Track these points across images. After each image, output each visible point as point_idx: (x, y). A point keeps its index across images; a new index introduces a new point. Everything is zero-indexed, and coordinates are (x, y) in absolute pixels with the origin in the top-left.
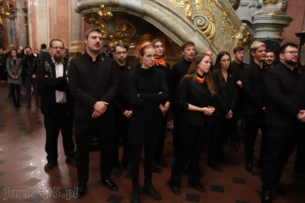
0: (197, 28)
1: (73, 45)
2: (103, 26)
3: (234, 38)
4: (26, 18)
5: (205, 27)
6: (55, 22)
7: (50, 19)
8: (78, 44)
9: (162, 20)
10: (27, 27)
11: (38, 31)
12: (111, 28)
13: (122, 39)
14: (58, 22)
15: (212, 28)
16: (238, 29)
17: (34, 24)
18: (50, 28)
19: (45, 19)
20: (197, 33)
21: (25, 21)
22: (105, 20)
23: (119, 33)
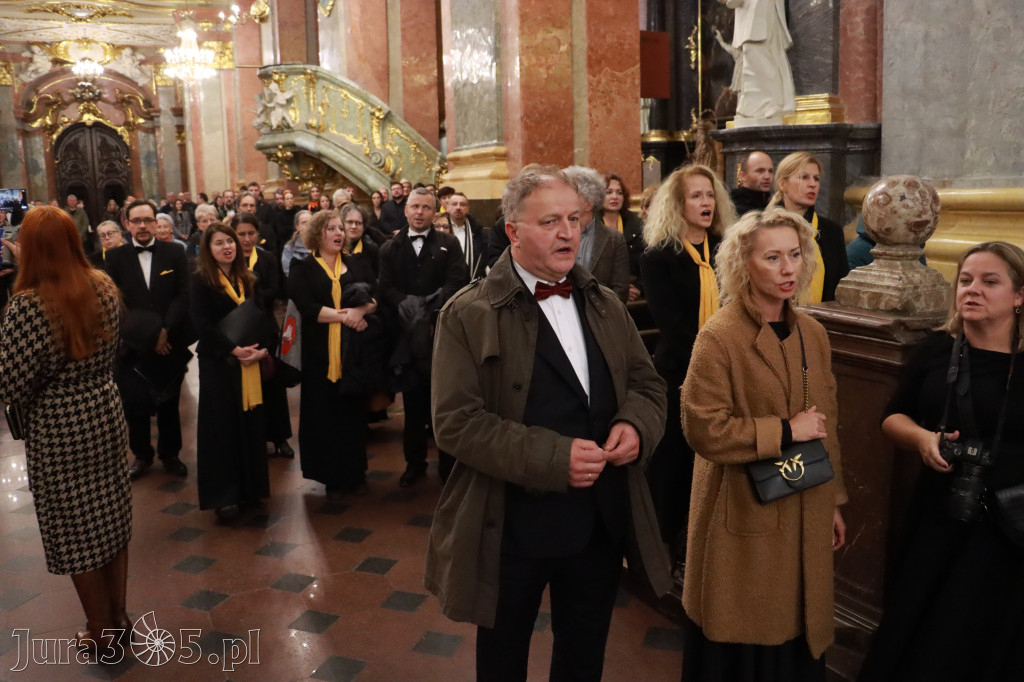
0: (373, 166)
1: (270, 184)
2: (286, 166)
3: (430, 171)
4: (180, 128)
5: (381, 164)
6: (241, 137)
7: (230, 132)
8: (278, 183)
9: (337, 160)
10: (183, 147)
11: (207, 158)
12: (295, 169)
13: (312, 179)
14: (245, 138)
15: (391, 164)
16: (434, 160)
17: (197, 144)
18: (229, 149)
19: (219, 133)
20: (374, 172)
21: (176, 134)
22: (286, 160)
23: (305, 174)
